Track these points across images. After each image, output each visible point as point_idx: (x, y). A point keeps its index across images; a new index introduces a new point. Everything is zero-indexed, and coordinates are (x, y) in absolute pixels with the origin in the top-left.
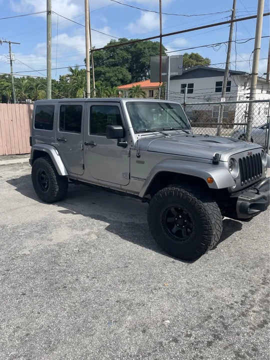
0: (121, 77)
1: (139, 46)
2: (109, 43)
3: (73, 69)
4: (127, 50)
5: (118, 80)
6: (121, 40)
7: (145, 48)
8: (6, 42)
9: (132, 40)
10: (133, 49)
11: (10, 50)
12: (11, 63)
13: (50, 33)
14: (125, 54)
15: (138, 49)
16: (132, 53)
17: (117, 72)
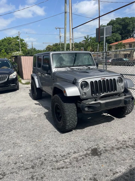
0: (115, 38)
1: (127, 21)
2: (110, 21)
3: (86, 37)
4: (120, 24)
5: (114, 40)
6: (117, 19)
7: (130, 22)
8: (58, 28)
9: (123, 18)
10: (123, 23)
11: (60, 32)
12: (60, 38)
13: (66, 22)
14: (118, 26)
15: (126, 22)
16: (122, 25)
17: (113, 36)
